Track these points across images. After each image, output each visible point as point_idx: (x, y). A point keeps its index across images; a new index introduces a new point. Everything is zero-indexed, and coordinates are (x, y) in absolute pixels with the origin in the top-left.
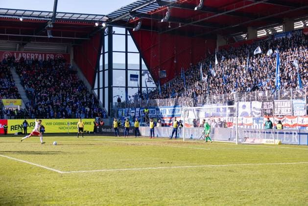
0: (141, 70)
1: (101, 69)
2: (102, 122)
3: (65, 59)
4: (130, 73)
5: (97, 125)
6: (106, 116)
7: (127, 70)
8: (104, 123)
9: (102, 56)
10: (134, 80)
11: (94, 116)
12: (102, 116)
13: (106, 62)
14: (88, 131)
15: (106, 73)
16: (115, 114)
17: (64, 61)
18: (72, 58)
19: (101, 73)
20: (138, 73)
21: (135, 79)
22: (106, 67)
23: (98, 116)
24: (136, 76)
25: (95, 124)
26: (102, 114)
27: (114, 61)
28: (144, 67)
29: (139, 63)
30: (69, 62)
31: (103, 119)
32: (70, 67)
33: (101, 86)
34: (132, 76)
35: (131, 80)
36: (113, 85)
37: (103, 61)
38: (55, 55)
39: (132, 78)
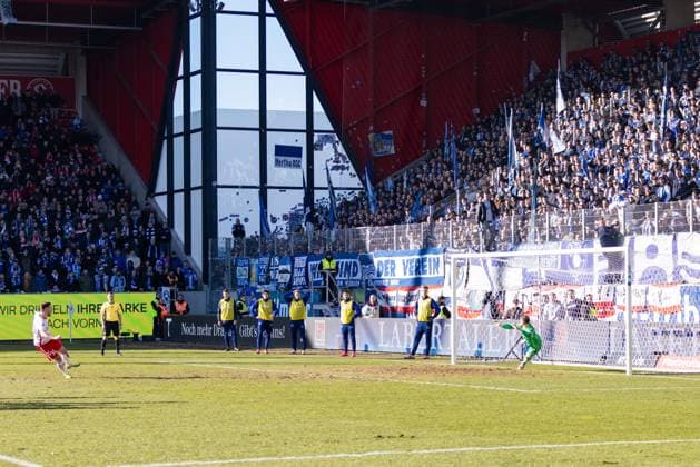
0: (310, 131)
1: (178, 127)
2: (181, 302)
3: (60, 96)
4: (273, 139)
5: (164, 312)
6: (195, 283)
7: (263, 129)
8: (187, 307)
9: (180, 84)
10: (289, 165)
11: (156, 283)
12: (182, 285)
13: (196, 105)
14: (136, 335)
15: (196, 139)
16: (226, 278)
17: (56, 100)
18: (81, 90)
19: (179, 143)
20: (300, 140)
21: (290, 159)
22: (196, 123)
23: (167, 284)
24: (296, 151)
25: (159, 310)
26: (181, 276)
27: (223, 101)
28: (322, 122)
29: (303, 108)
30: (73, 106)
31: (186, 294)
32: (76, 122)
33: (179, 183)
34: (280, 150)
35: (278, 163)
36: (220, 181)
37: (185, 102)
38: (25, 81)
39: (281, 158)
